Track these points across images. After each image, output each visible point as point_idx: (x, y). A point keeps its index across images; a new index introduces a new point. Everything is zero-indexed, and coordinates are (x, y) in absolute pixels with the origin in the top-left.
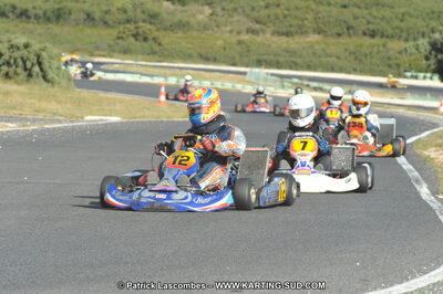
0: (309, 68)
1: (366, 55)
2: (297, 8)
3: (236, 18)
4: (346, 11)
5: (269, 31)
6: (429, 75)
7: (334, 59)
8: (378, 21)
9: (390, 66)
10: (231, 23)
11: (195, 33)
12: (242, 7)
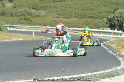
0: (73, 27)
1: (89, 23)
2: (70, 11)
3: (53, 14)
4: (83, 11)
5: (62, 17)
6: (107, 28)
7: (80, 25)
8: (92, 14)
9: (96, 26)
10: (51, 15)
11: (41, 18)
12: (54, 11)
